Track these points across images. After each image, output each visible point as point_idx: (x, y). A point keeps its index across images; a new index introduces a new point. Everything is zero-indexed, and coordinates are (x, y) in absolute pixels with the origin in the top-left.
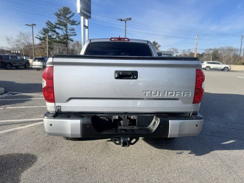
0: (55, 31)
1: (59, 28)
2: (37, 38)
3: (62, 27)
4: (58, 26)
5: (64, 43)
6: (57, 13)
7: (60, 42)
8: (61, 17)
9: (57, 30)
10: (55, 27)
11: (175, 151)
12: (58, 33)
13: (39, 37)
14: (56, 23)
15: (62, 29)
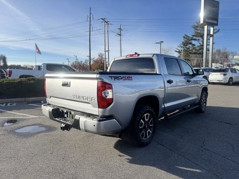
0: (191, 43)
1: (195, 40)
2: (176, 51)
3: (199, 38)
4: (194, 38)
5: (199, 54)
6: (194, 25)
7: (195, 53)
8: (198, 28)
9: (193, 42)
10: (192, 39)
11: (119, 152)
12: (194, 45)
13: (178, 51)
14: (193, 36)
15: (199, 40)
